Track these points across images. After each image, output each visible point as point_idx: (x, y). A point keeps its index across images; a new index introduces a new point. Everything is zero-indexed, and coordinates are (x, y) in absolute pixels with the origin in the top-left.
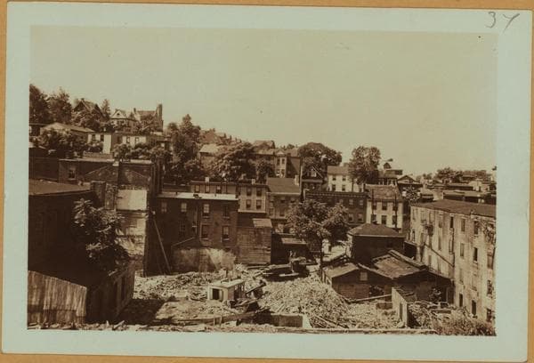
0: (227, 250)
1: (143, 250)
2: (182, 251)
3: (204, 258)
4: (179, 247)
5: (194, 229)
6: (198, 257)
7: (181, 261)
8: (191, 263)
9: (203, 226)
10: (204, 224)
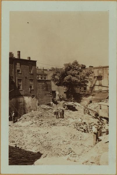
9: (18, 80)
10: (19, 78)
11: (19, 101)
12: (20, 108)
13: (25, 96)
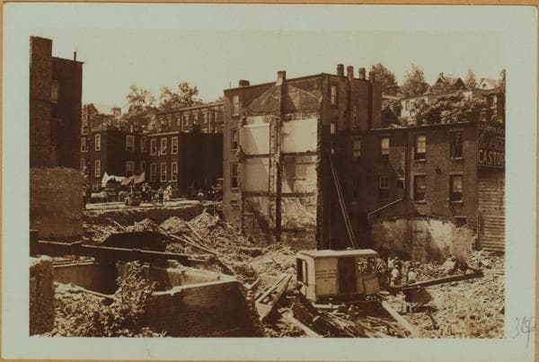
0: (460, 222)
1: (315, 217)
2: (385, 224)
3: (419, 236)
4: (379, 216)
5: (400, 183)
6: (410, 235)
7: (384, 241)
8: (399, 245)
9: (416, 177)
10: (418, 174)
11: (414, 229)
12: (416, 245)
13: (431, 217)
